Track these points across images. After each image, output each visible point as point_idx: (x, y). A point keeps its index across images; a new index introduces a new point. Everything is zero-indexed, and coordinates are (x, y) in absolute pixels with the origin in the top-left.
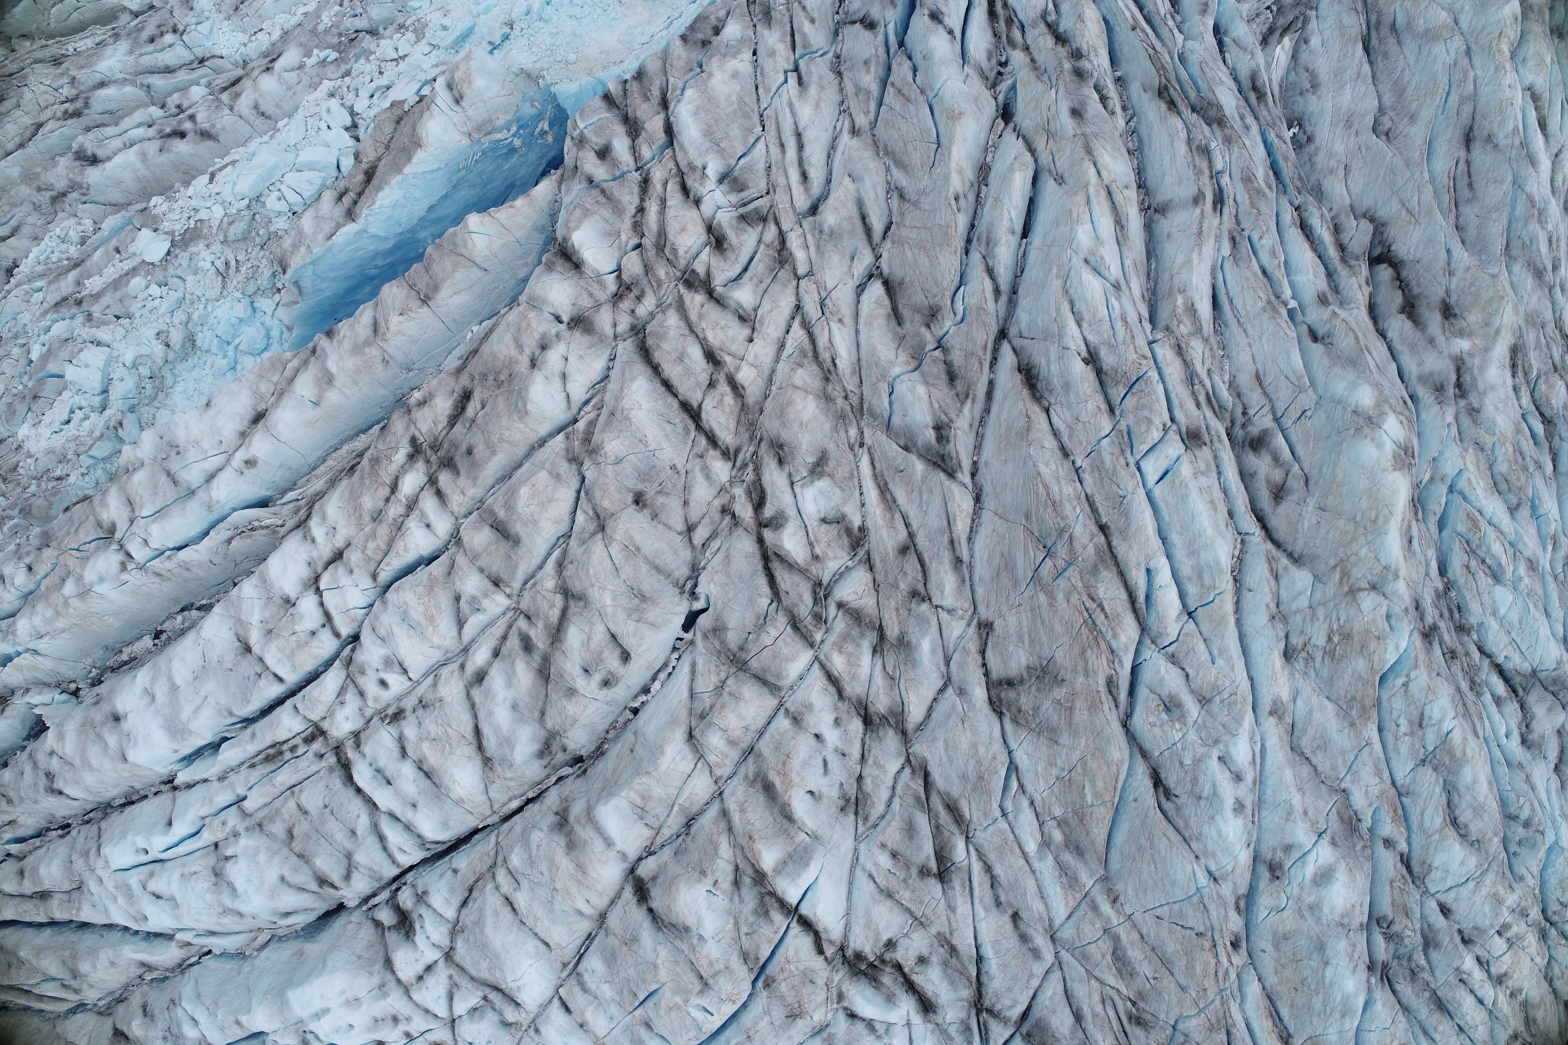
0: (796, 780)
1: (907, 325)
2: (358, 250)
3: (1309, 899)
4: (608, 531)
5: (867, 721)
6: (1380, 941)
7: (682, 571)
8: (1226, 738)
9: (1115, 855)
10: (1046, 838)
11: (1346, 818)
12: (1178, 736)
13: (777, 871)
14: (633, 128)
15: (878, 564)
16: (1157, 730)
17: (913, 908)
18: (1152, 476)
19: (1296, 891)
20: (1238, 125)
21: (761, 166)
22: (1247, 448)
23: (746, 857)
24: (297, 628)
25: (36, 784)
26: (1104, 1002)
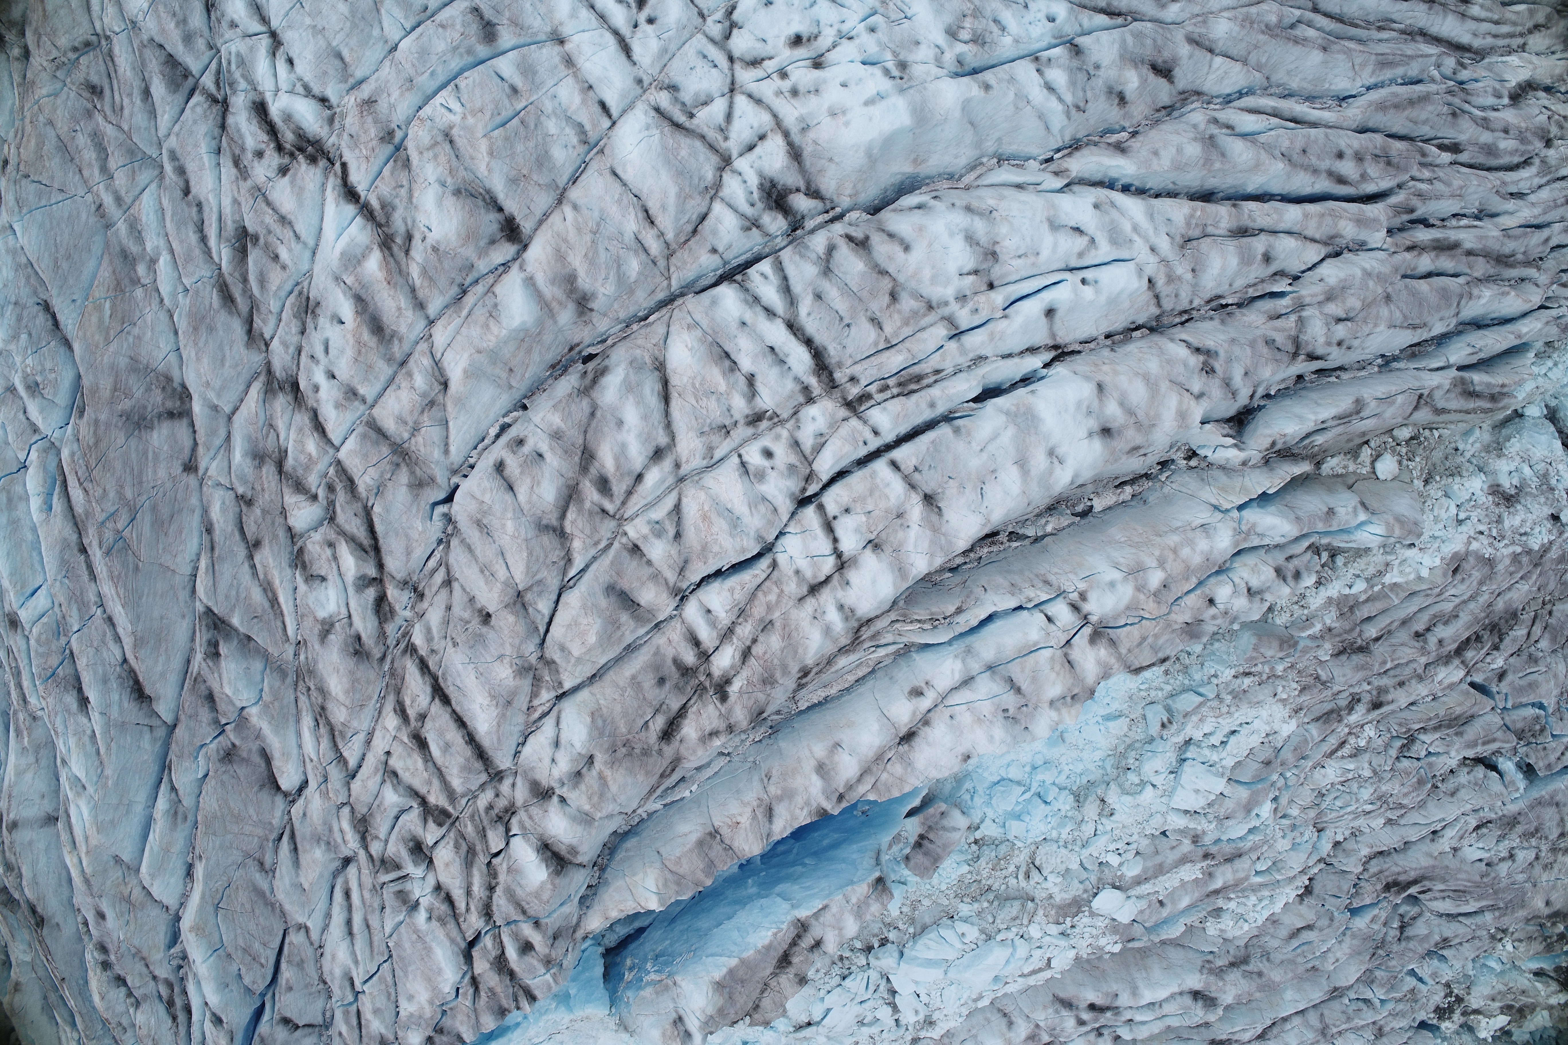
0: (349, 336)
1: (254, 747)
2: (808, 888)
4: (511, 592)
5: (295, 388)
7: (454, 543)
9: (97, 250)
10: (151, 268)
12: (29, 361)
13: (369, 249)
14: (502, 965)
15: (281, 534)
16: (48, 365)
17: (264, 205)
18: (43, 593)
21: (390, 910)
23: (397, 263)
24: (864, 519)
25: (1229, 361)
26: (122, 108)
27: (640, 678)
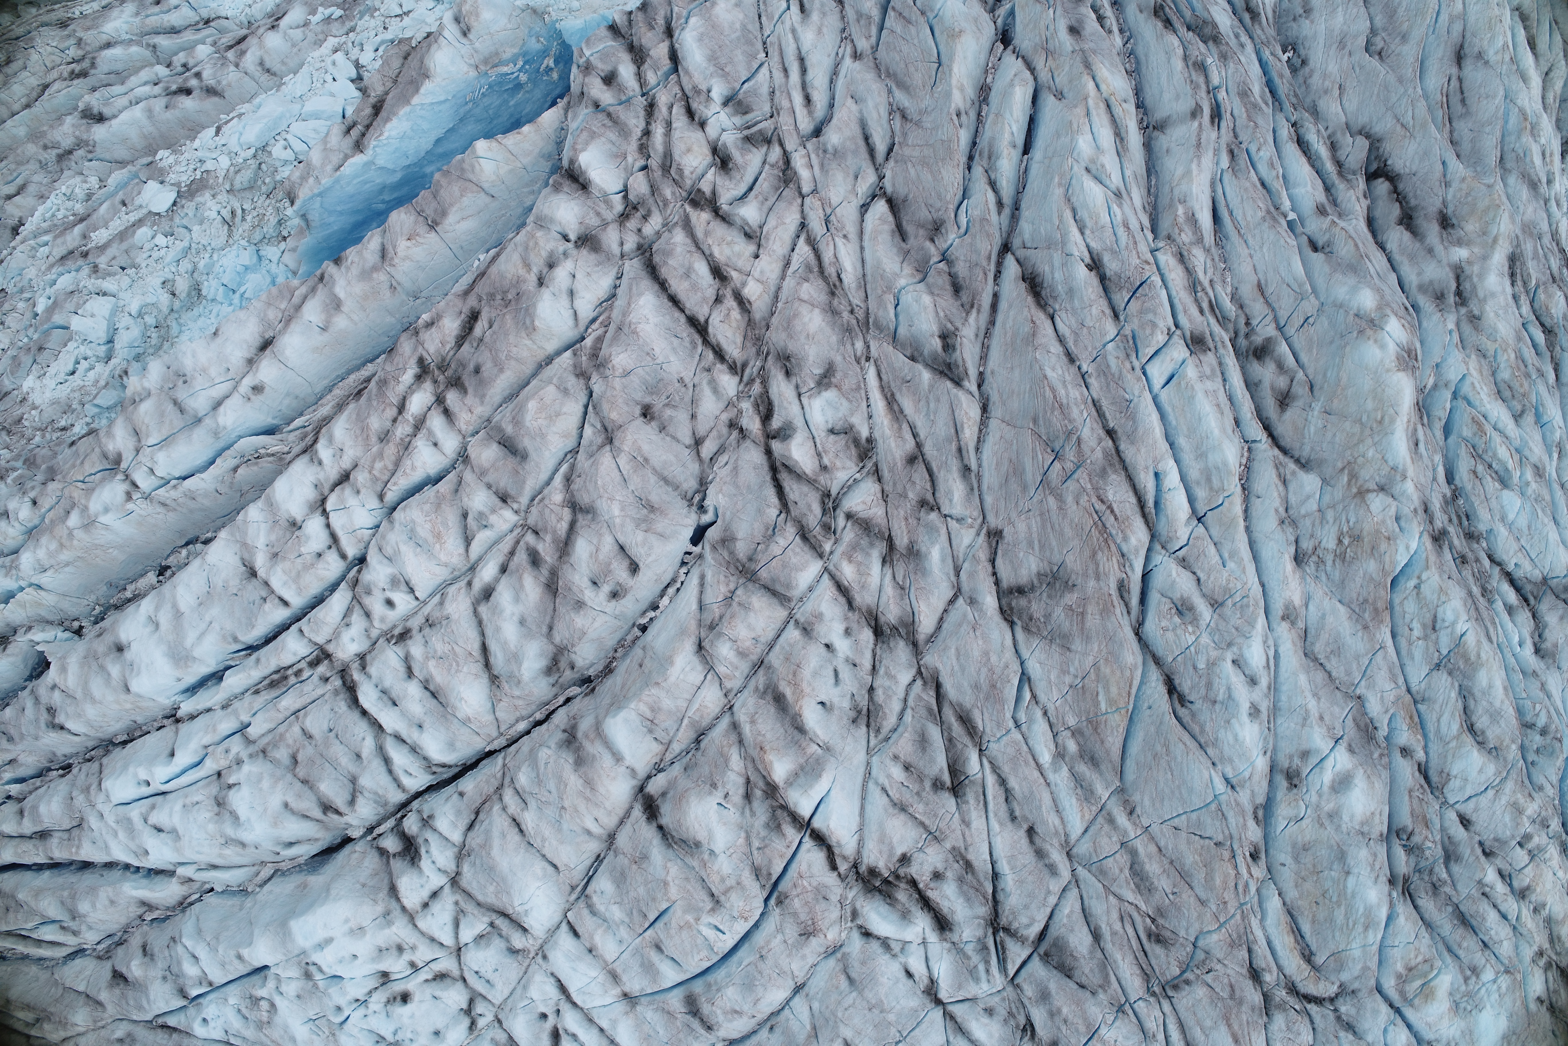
0: (807, 690)
1: (912, 241)
3: (1329, 807)
4: (616, 442)
5: (878, 632)
6: (1400, 854)
7: (691, 484)
8: (1239, 640)
9: (1130, 765)
10: (1060, 749)
11: (1362, 725)
12: (1191, 639)
13: (789, 783)
14: (638, 55)
15: (886, 474)
16: (1170, 635)
17: (927, 822)
18: (1158, 380)
19: (1314, 798)
20: (1233, 42)
21: (765, 90)
22: (1251, 357)
23: (757, 769)
24: (303, 550)
25: (37, 720)
26: (1122, 919)
27: (496, 370)
